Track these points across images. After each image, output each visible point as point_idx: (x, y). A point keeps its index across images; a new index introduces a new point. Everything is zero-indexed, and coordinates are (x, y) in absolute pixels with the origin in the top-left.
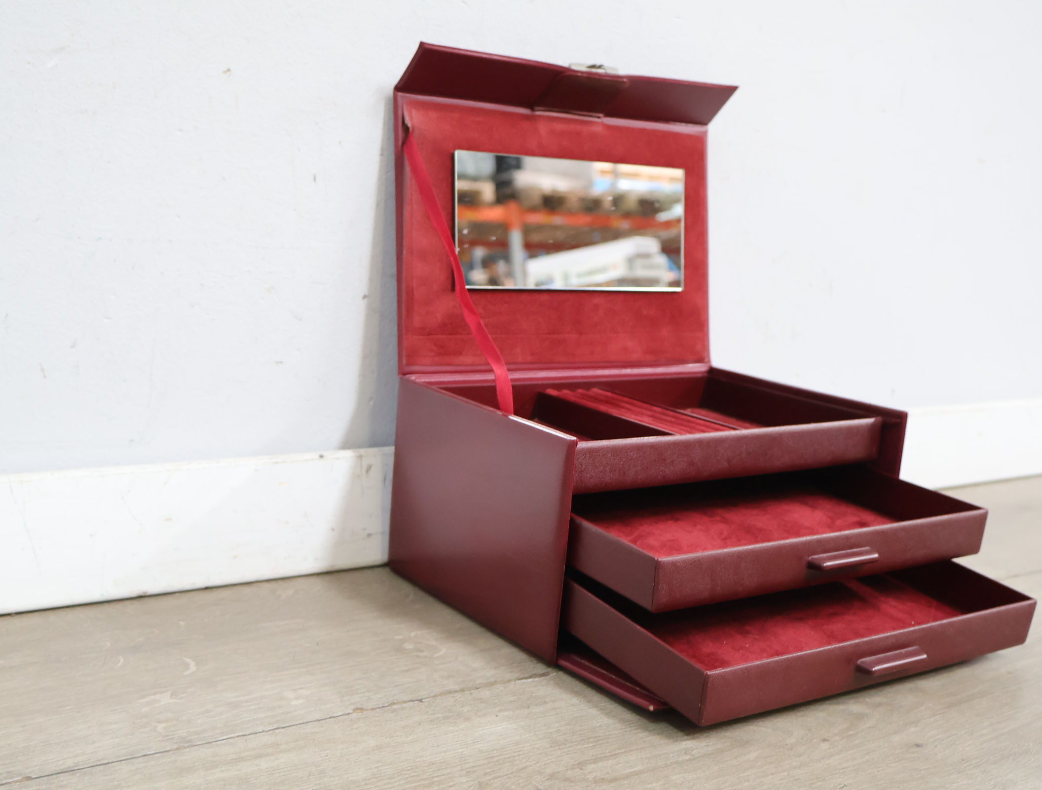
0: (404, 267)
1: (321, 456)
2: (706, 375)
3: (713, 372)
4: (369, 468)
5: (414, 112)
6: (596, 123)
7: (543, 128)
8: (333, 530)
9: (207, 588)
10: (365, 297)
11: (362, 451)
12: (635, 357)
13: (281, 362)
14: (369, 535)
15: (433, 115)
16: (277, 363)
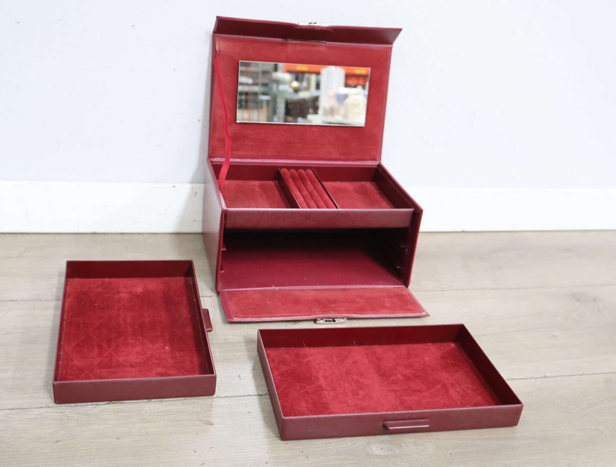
0: (213, 111)
1: (174, 187)
2: (376, 167)
3: (380, 166)
4: (196, 194)
5: (221, 42)
6: (321, 45)
7: (290, 49)
8: (178, 217)
9: (122, 233)
10: (199, 120)
11: (194, 185)
12: (334, 156)
13: (160, 146)
14: (195, 221)
15: (231, 44)
16: (159, 146)
